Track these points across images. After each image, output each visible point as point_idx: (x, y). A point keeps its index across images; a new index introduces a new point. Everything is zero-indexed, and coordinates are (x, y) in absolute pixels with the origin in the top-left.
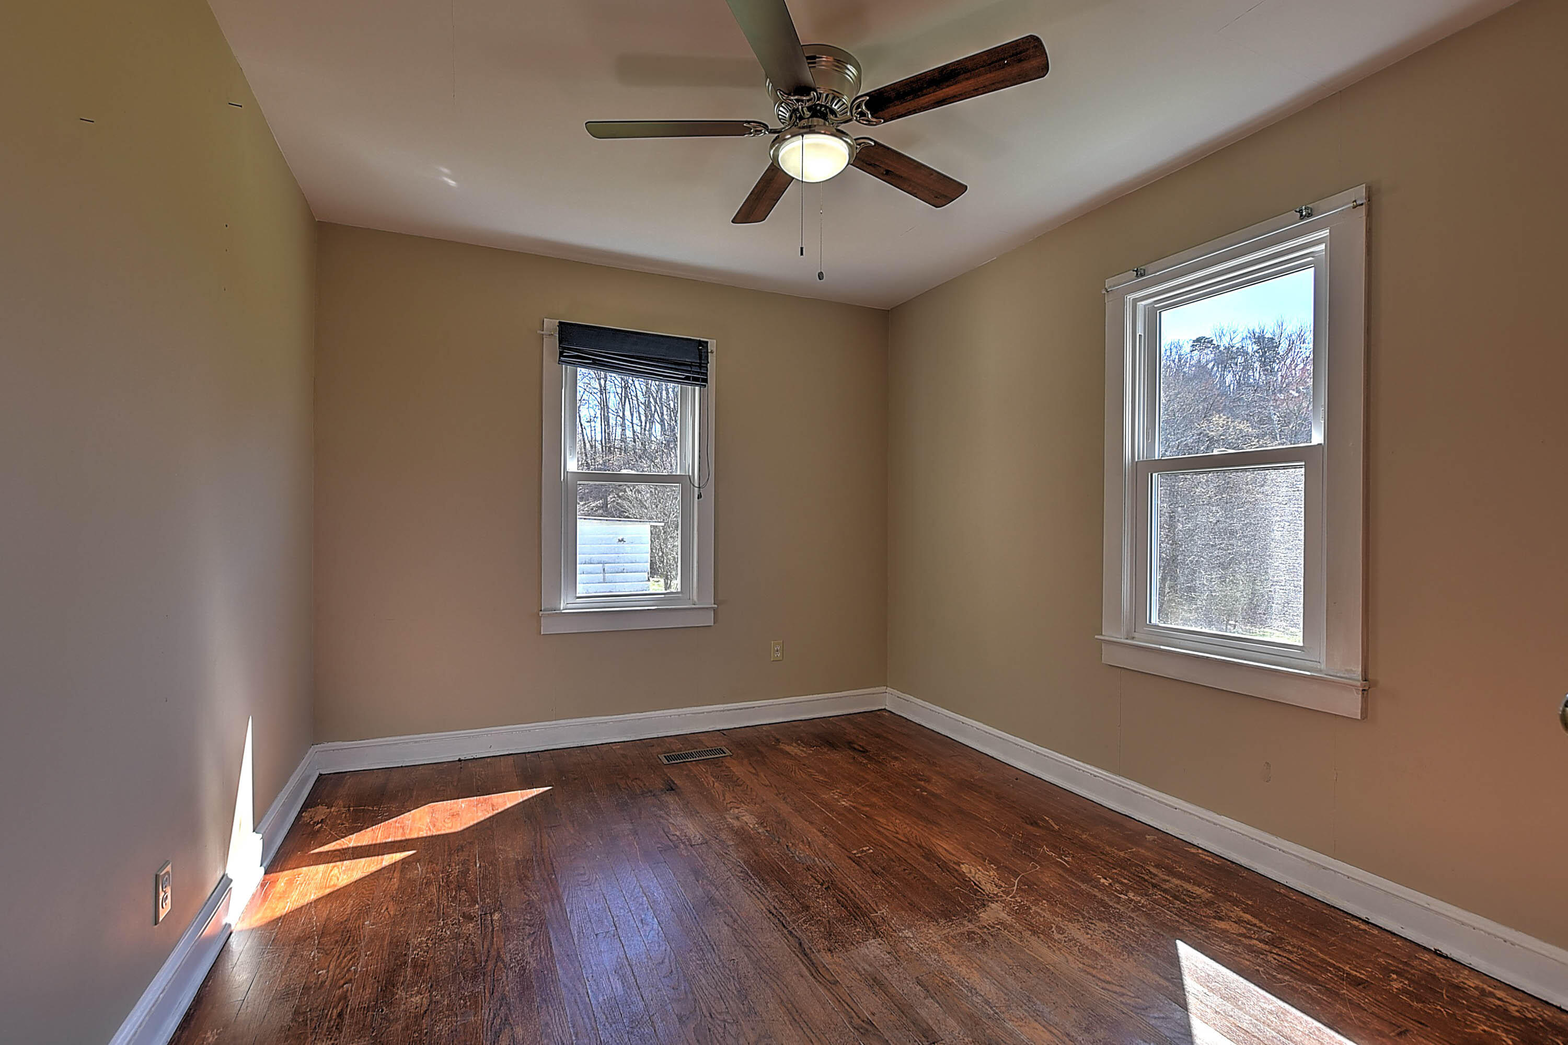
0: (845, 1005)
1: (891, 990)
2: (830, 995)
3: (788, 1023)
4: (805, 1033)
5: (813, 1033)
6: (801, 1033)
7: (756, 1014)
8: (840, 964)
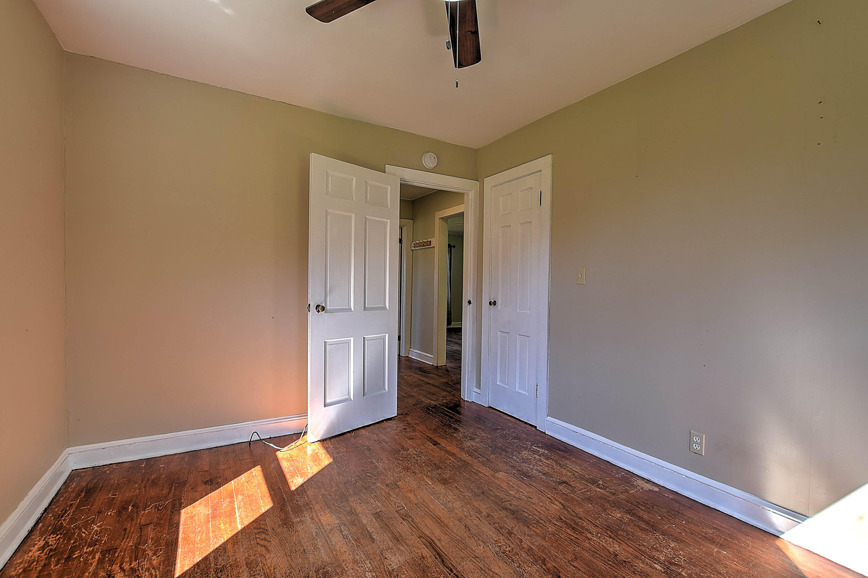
0: (415, 526)
1: (390, 535)
2: (423, 531)
3: (442, 517)
4: (434, 514)
5: (430, 515)
6: (436, 514)
8: (417, 548)
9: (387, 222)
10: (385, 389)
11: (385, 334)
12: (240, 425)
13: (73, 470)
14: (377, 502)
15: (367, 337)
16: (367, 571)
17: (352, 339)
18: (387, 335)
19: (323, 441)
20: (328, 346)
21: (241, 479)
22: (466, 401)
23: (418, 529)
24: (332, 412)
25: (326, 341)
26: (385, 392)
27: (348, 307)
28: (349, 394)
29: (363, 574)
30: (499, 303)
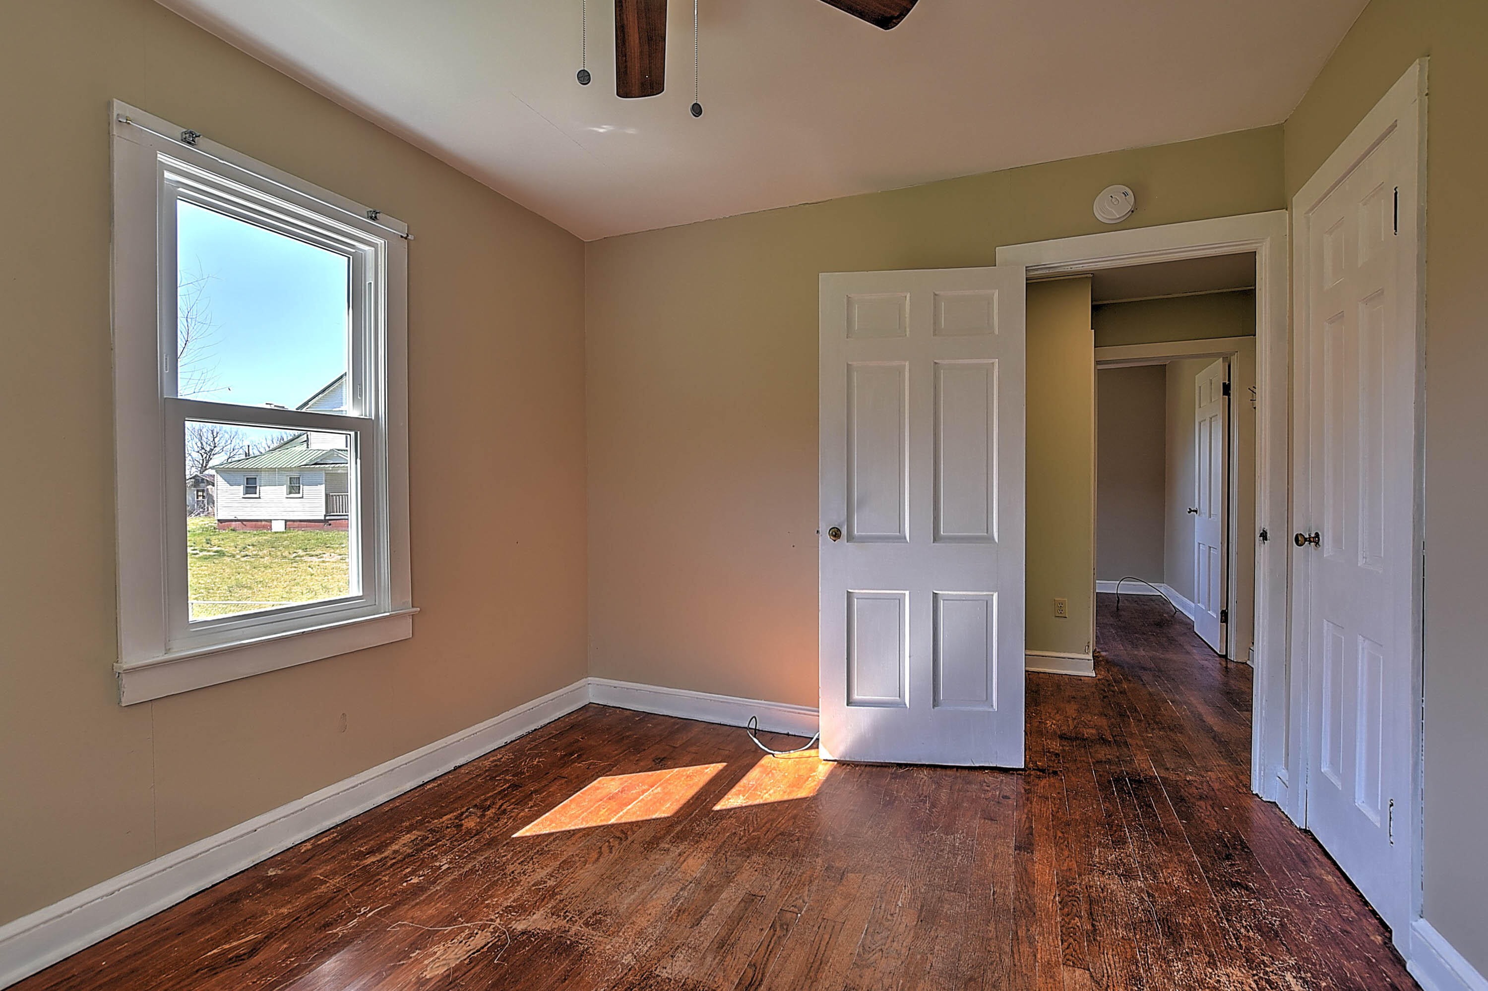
0: (770, 947)
1: (723, 933)
2: (771, 960)
3: (829, 964)
4: (825, 950)
5: (819, 947)
6: (828, 952)
7: (846, 986)
8: (724, 976)
9: (993, 363)
10: (992, 706)
11: (992, 593)
12: (750, 702)
13: (590, 703)
14: (778, 882)
15: (943, 594)
16: (633, 954)
17: (907, 593)
18: (995, 595)
19: (844, 765)
20: (856, 600)
21: (689, 770)
22: (1257, 795)
23: (768, 953)
24: (863, 718)
25: (850, 590)
26: (991, 710)
27: (898, 534)
28: (901, 694)
29: (623, 953)
30: (1327, 540)
